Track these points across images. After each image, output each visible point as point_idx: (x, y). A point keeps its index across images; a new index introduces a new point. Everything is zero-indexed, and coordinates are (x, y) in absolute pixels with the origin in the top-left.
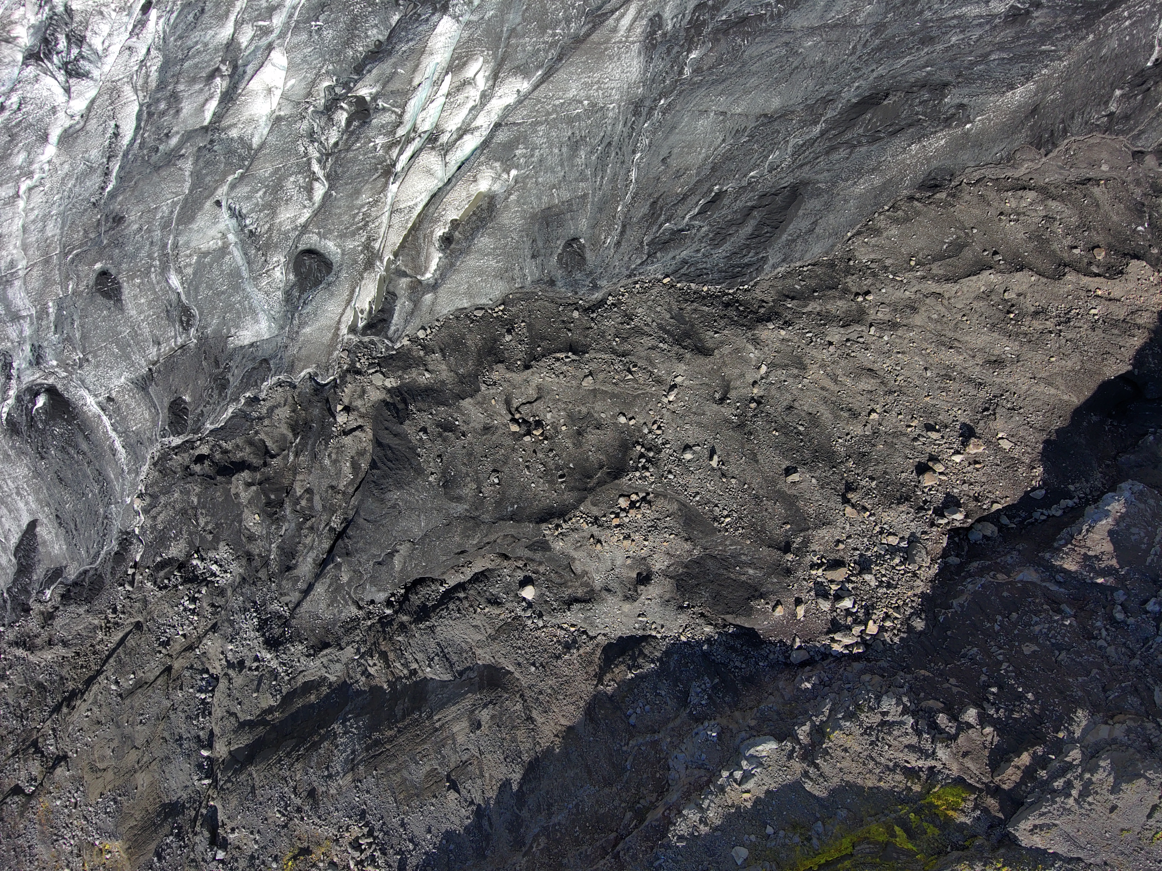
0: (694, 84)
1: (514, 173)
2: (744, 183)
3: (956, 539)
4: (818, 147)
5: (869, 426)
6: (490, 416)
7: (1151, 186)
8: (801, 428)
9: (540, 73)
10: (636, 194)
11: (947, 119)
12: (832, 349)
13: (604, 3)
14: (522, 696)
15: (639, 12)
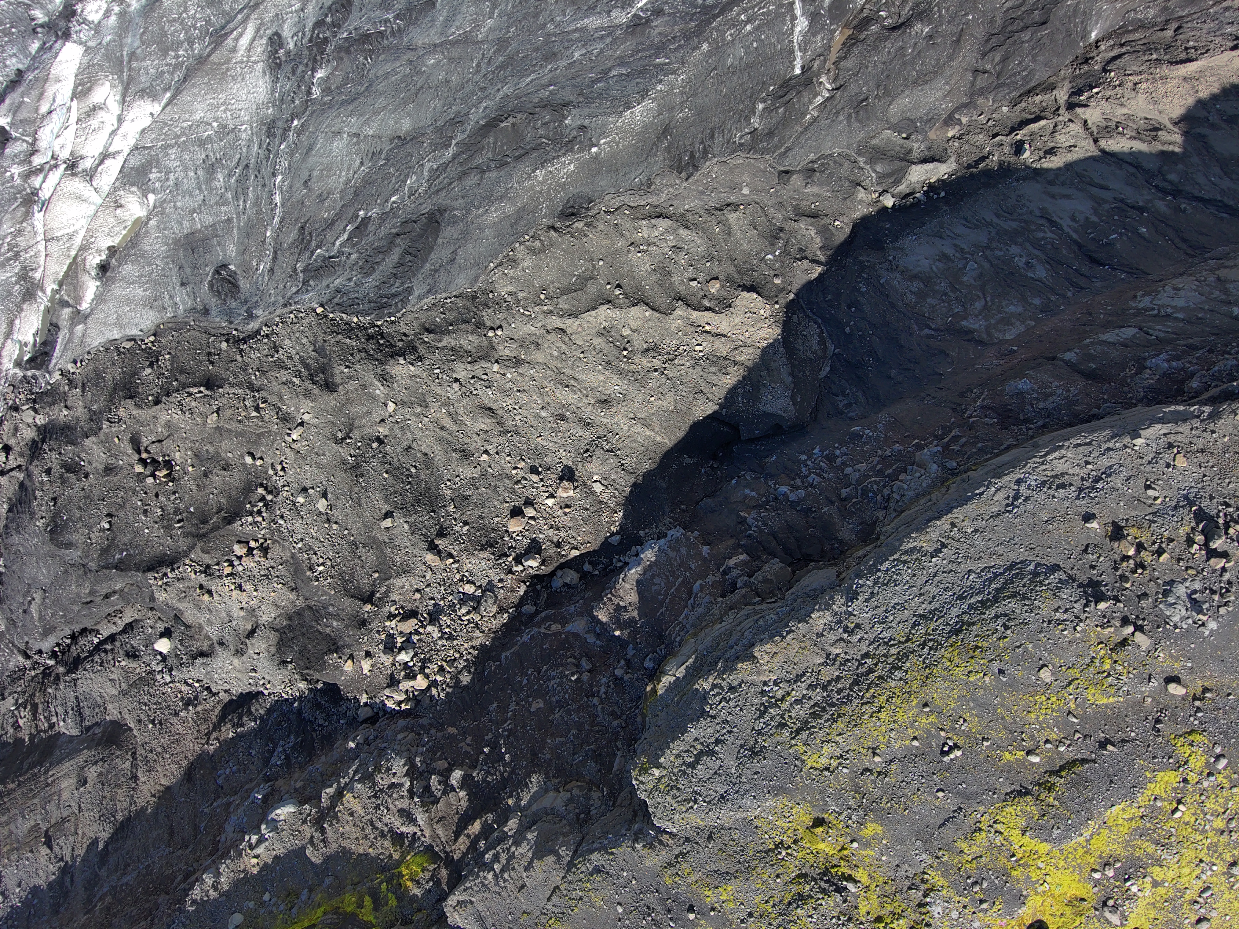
0: (325, 104)
1: (151, 197)
2: (387, 210)
3: (539, 587)
4: (453, 171)
5: (479, 468)
6: (115, 456)
7: (795, 209)
8: (413, 470)
9: (168, 95)
10: (283, 219)
11: (569, 142)
12: (456, 386)
13: (228, 22)
14: (134, 754)
15: (257, 31)
